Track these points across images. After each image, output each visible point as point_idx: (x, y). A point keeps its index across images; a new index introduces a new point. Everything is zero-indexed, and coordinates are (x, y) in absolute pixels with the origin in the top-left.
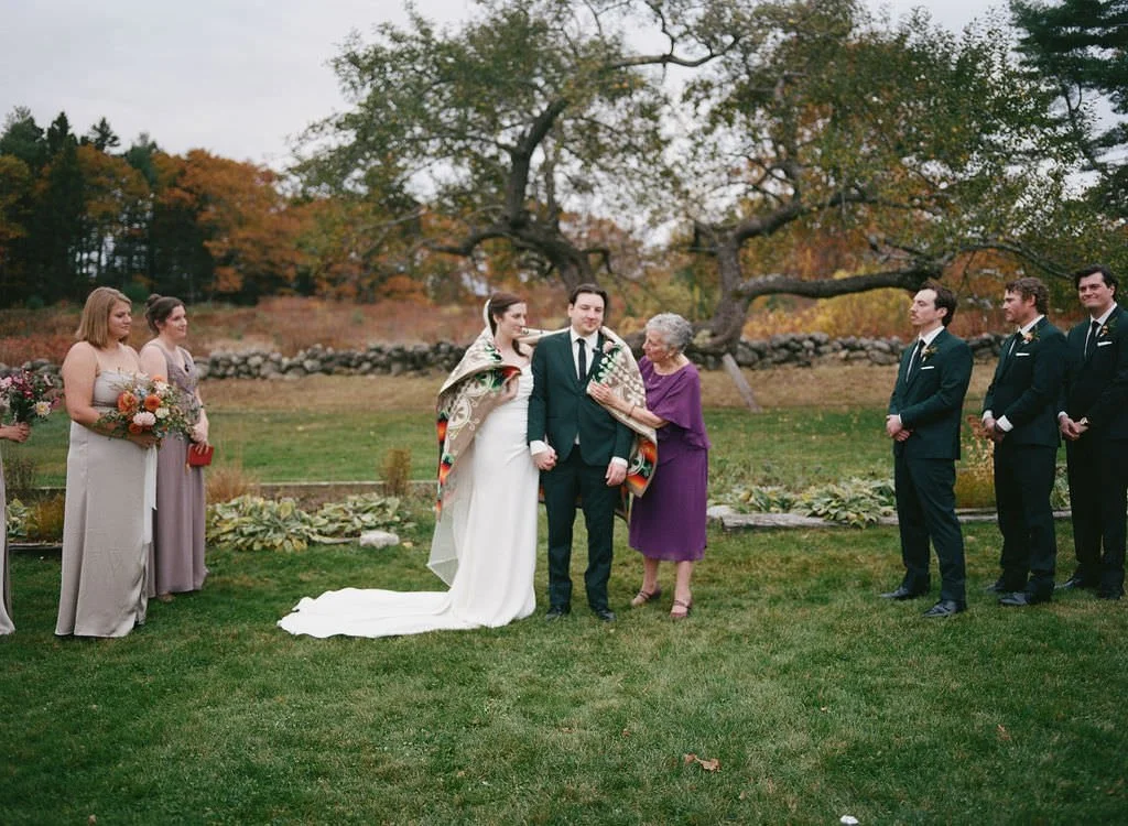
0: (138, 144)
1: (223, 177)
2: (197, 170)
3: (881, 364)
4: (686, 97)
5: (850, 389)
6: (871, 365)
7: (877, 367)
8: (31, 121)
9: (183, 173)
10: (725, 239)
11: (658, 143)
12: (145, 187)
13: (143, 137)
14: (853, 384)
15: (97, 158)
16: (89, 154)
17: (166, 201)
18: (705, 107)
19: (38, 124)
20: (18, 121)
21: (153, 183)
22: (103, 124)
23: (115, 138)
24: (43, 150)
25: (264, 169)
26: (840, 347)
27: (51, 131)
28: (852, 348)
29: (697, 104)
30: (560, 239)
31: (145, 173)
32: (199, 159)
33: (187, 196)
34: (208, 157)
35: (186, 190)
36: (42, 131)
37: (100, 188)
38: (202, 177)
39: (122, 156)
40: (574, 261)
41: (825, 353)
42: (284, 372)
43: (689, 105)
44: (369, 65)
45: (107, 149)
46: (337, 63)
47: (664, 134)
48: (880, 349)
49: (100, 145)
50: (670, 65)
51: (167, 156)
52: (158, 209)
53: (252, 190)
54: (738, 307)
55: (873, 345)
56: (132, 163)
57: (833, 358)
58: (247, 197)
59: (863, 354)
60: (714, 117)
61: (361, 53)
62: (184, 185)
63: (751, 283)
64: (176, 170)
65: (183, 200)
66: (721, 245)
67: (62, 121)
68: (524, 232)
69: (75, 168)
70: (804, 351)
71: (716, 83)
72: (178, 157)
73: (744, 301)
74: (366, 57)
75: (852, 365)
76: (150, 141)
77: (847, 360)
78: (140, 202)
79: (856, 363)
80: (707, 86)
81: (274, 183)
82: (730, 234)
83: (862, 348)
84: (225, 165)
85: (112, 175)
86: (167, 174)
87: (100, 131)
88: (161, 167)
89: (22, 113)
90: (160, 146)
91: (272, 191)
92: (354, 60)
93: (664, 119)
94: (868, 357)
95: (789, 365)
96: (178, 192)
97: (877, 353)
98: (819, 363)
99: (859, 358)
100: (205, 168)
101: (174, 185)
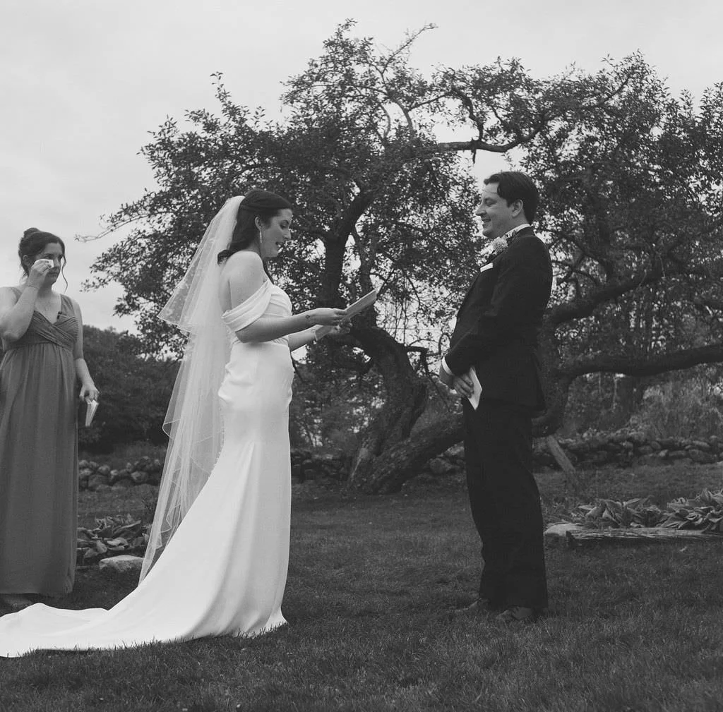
3: (702, 463)
5: (674, 484)
6: (692, 463)
7: (698, 465)
14: (677, 480)
26: (659, 447)
28: (671, 447)
41: (645, 453)
42: (112, 484)
46: (152, 149)
48: (700, 448)
55: (692, 444)
57: (653, 458)
59: (683, 453)
61: (175, 140)
70: (623, 451)
73: (564, 381)
74: (180, 145)
75: (673, 464)
77: (667, 460)
79: (677, 462)
83: (682, 447)
94: (688, 456)
95: (608, 467)
97: (697, 451)
98: (640, 464)
99: (680, 457)
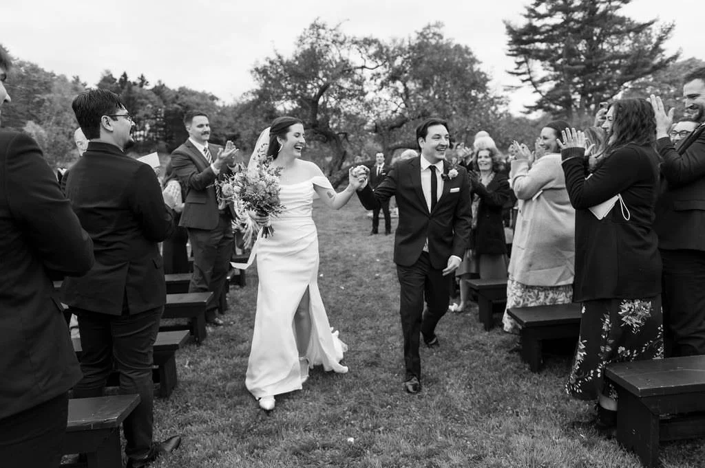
0: (158, 85)
1: (194, 98)
2: (183, 96)
4: (372, 79)
8: (111, 75)
9: (177, 97)
10: (384, 129)
11: (364, 94)
12: (161, 103)
13: (160, 82)
15: (141, 91)
16: (136, 89)
17: (170, 109)
18: (379, 81)
19: (114, 76)
20: (106, 75)
21: (165, 102)
22: (142, 76)
23: (148, 82)
24: (118, 87)
25: (210, 95)
27: (121, 79)
29: (375, 80)
30: (329, 130)
31: (161, 97)
32: (183, 91)
33: (179, 107)
34: (187, 90)
35: (180, 104)
36: (116, 80)
37: (142, 104)
38: (186, 99)
39: (151, 90)
40: (334, 138)
43: (373, 81)
44: (263, 72)
45: (145, 87)
47: (365, 90)
49: (141, 85)
50: (365, 69)
51: (169, 90)
52: (167, 113)
53: (206, 104)
54: (389, 153)
56: (155, 93)
58: (204, 107)
60: (383, 84)
61: (259, 68)
62: (179, 102)
63: (393, 145)
64: (174, 96)
65: (178, 109)
66: (383, 131)
67: (125, 75)
68: (317, 128)
69: (132, 96)
71: (381, 73)
72: (174, 90)
73: (391, 151)
74: (261, 69)
76: (162, 83)
78: (160, 110)
80: (379, 75)
81: (215, 101)
82: (386, 128)
84: (193, 93)
85: (147, 98)
86: (170, 97)
87: (141, 79)
88: (168, 94)
89: (108, 72)
90: (166, 85)
91: (213, 104)
92: (257, 70)
93: (364, 86)
96: (176, 106)
100: (186, 95)
101: (174, 102)
